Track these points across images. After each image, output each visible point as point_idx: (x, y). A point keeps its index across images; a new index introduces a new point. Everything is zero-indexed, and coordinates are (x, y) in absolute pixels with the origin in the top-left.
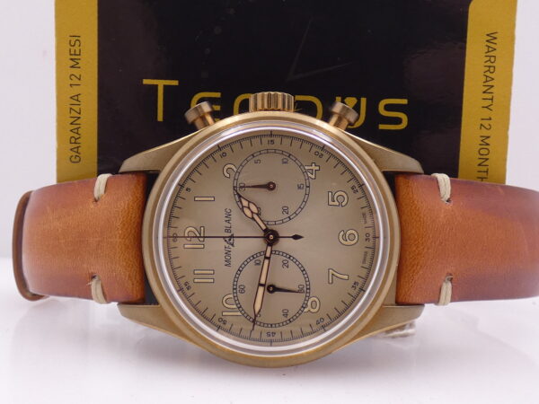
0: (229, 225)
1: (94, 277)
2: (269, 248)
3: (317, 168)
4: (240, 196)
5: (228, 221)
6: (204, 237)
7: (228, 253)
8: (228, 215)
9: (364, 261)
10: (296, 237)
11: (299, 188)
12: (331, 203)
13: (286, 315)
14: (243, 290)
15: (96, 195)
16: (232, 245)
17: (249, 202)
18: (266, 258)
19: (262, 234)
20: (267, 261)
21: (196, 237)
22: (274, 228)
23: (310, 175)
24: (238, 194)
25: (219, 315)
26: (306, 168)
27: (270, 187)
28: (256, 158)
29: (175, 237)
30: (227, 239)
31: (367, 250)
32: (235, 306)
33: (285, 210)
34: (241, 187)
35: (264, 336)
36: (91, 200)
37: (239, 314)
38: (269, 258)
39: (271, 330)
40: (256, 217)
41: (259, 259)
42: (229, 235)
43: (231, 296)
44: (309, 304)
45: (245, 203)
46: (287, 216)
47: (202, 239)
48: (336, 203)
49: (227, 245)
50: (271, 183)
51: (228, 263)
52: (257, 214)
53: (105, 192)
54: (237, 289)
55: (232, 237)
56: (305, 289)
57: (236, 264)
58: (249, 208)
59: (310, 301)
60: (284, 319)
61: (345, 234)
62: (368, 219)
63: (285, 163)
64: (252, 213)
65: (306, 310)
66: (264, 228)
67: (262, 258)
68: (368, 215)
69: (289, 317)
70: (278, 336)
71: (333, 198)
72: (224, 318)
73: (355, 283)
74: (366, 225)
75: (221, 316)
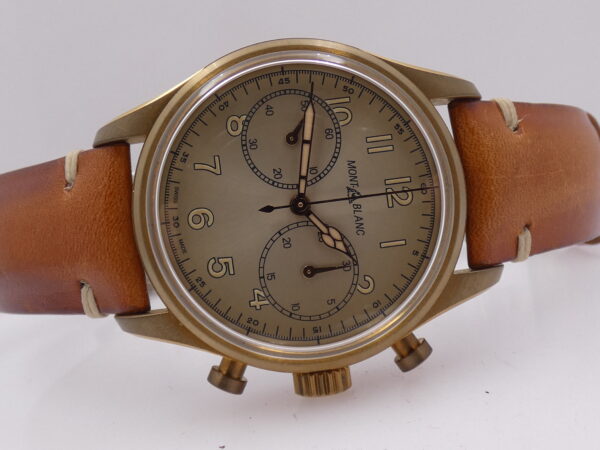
0: (357, 214)
1: (516, 129)
2: (302, 191)
3: (252, 303)
4: (348, 253)
5: (359, 219)
6: (387, 194)
7: (353, 177)
8: (360, 227)
9: (177, 189)
10: (268, 209)
11: (273, 275)
12: (229, 260)
13: (269, 108)
14: (328, 132)
15: (528, 233)
16: (349, 189)
17: (335, 248)
18: (305, 178)
19: (315, 208)
20: (304, 173)
21: (396, 193)
22: (298, 218)
23: (262, 294)
24: (351, 256)
25: (354, 96)
26: (267, 302)
27: (311, 271)
28: (334, 305)
29: (423, 189)
30: (357, 195)
31: (174, 206)
32: (335, 111)
33: (287, 243)
34: (348, 265)
35: (292, 77)
36: (533, 226)
37: (328, 102)
38: (301, 177)
39: (285, 86)
40: (324, 229)
41: (316, 175)
43: (341, 123)
44: (241, 127)
45: (340, 245)
46: (284, 236)
47: (390, 191)
48: (222, 261)
49: (356, 188)
50: (310, 276)
51: (352, 165)
52: (322, 233)
53: (518, 239)
54: (334, 133)
55: (351, 199)
56: (248, 145)
57: (342, 165)
58: (334, 240)
59: (240, 130)
60: (270, 103)
61: (206, 222)
62: (177, 245)
63: (295, 305)
64: (329, 234)
65: (244, 118)
66: (312, 217)
67: (310, 177)
68: (179, 251)
69: (264, 106)
70: (276, 79)
71: (228, 267)
72: (347, 94)
73: (185, 160)
74: (179, 238)
75: (352, 96)
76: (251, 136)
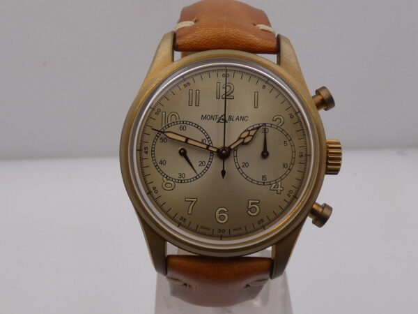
0: (234, 119)
1: (196, 22)
2: (215, 150)
3: (279, 192)
4: (258, 128)
5: (237, 118)
6: (226, 99)
8: (243, 119)
9: (202, 227)
10: (223, 173)
11: (263, 177)
12: (250, 202)
13: (161, 163)
14: (182, 129)
15: (259, 25)
16: (218, 122)
17: (253, 136)
19: (227, 145)
20: (205, 147)
21: (226, 92)
22: (232, 155)
23: (273, 186)
24: (260, 127)
26: (279, 183)
27: (265, 155)
28: (288, 142)
29: (226, 76)
30: (223, 117)
31: (211, 230)
33: (246, 165)
34: (265, 130)
35: (144, 145)
36: (255, 22)
37: (164, 125)
39: (149, 150)
40: (241, 141)
42: (227, 119)
43: (178, 119)
44: (169, 182)
45: (252, 133)
46: (241, 165)
47: (224, 96)
48: (250, 206)
50: (268, 154)
52: (243, 144)
54: (183, 124)
55: (225, 121)
56: (182, 179)
57: (203, 124)
58: (248, 135)
59: (172, 182)
60: (158, 161)
61: (224, 212)
62: (237, 232)
63: (284, 166)
64: (244, 138)
65: (165, 179)
66: (232, 147)
67: (207, 143)
68: (240, 232)
69: (159, 165)
70: (144, 155)
71: (254, 203)
72: (160, 113)
73: (185, 219)
74: (231, 230)
75: (162, 111)
76: (177, 176)
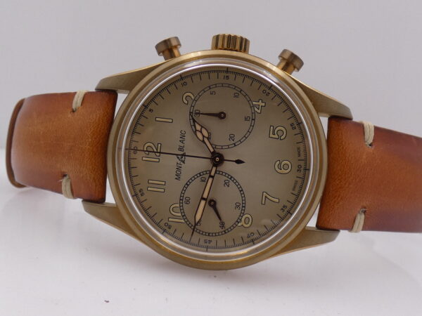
0: (182, 145)
1: (65, 176)
2: (214, 169)
3: (263, 104)
4: (194, 121)
5: (182, 142)
6: (160, 153)
7: (179, 168)
8: (183, 136)
9: (294, 189)
10: (239, 162)
11: (246, 119)
12: (271, 135)
13: (222, 227)
14: (188, 202)
15: (74, 106)
16: (184, 162)
17: (202, 127)
18: (210, 176)
19: (209, 156)
20: (210, 180)
21: (154, 152)
22: (221, 152)
23: (256, 109)
24: (193, 119)
25: (165, 221)
26: (254, 103)
27: (221, 116)
28: (212, 90)
29: (136, 150)
30: (180, 157)
31: (298, 179)
32: (180, 214)
33: (232, 137)
34: (196, 114)
35: (202, 243)
36: (70, 110)
37: (183, 221)
38: (213, 177)
39: (208, 238)
40: (206, 140)
41: (205, 176)
42: (182, 153)
43: (178, 205)
44: (243, 219)
45: (198, 127)
46: (232, 142)
47: (158, 154)
48: (276, 136)
49: (179, 162)
50: (222, 113)
51: (178, 177)
52: (208, 138)
53: (82, 104)
54: (183, 200)
55: (184, 155)
56: (241, 206)
57: (184, 180)
58: (201, 132)
59: (244, 217)
60: (221, 230)
61: (280, 164)
62: (302, 153)
63: (235, 96)
64: (204, 136)
65: (239, 224)
66: (212, 150)
67: (207, 176)
68: (302, 149)
69: (225, 229)
70: (213, 244)
71: (274, 131)
72: (169, 223)
73: (284, 207)
74: (300, 158)
75: (167, 221)
76: (238, 212)
